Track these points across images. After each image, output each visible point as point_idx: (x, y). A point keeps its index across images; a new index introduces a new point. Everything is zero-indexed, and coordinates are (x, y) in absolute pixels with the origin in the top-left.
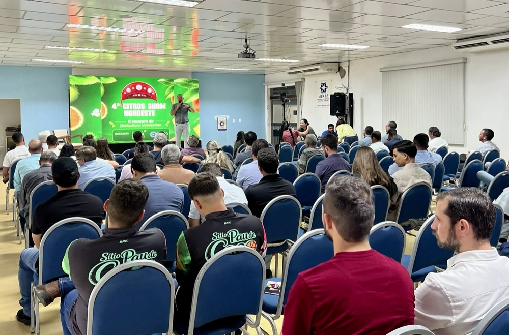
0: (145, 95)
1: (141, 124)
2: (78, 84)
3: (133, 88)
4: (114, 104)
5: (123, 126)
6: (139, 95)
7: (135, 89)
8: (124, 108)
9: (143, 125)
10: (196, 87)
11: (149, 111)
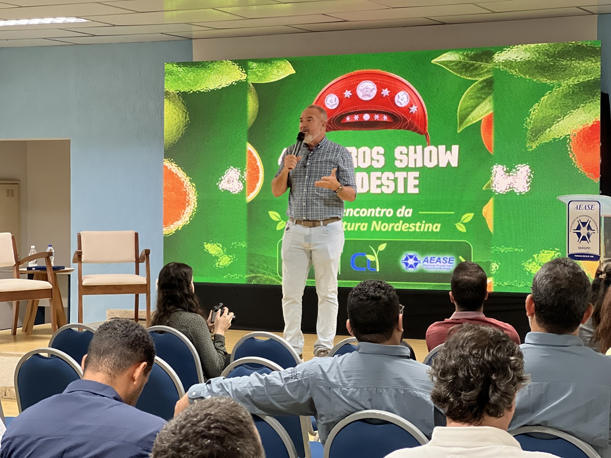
0: (385, 118)
2: (186, 89)
3: (348, 94)
6: (366, 117)
7: (354, 95)
9: (378, 224)
10: (586, 72)
11: (398, 174)
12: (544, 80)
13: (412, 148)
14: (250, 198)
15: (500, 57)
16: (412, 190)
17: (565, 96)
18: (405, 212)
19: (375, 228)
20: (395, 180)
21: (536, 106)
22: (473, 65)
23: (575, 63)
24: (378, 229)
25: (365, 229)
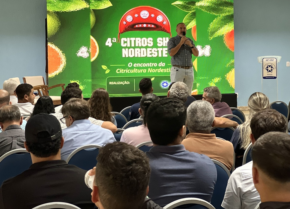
0: (153, 26)
1: (147, 68)
2: (59, 10)
3: (136, 15)
4: (109, 40)
5: (122, 71)
6: (145, 25)
7: (139, 16)
8: (123, 45)
9: (151, 69)
10: (229, 12)
11: (158, 49)
12: (214, 14)
13: (164, 38)
14: (93, 60)
15: (198, 4)
16: (165, 55)
17: (222, 20)
18: (162, 64)
19: (149, 71)
20: (158, 51)
21: (212, 23)
22: (188, 6)
23: (225, 8)
24: (151, 72)
25: (145, 72)
